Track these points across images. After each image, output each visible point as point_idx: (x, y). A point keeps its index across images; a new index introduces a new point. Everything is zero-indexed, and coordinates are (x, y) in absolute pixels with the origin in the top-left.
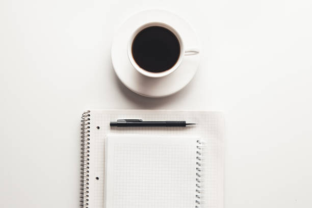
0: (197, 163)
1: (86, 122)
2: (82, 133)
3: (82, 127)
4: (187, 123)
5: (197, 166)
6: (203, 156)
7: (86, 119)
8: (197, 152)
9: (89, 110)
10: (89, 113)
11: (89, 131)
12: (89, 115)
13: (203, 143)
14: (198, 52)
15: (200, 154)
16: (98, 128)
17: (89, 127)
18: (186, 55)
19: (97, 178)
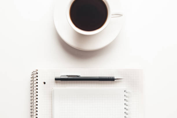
0: (125, 108)
4: (115, 78)
5: (125, 111)
7: (35, 76)
8: (125, 100)
9: (37, 69)
10: (37, 72)
14: (121, 15)
15: (127, 101)
16: (45, 83)
18: (112, 17)
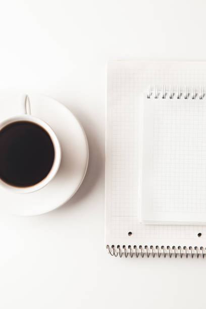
0: (178, 98)
1: (123, 250)
2: (137, 257)
3: (129, 256)
5: (183, 98)
6: (168, 91)
7: (117, 250)
8: (163, 98)
9: (106, 247)
10: (110, 247)
11: (135, 247)
12: (113, 246)
13: (152, 89)
15: (166, 94)
16: (130, 233)
17: (129, 247)
19: (200, 235)
